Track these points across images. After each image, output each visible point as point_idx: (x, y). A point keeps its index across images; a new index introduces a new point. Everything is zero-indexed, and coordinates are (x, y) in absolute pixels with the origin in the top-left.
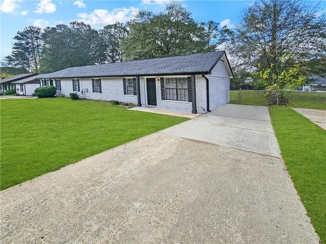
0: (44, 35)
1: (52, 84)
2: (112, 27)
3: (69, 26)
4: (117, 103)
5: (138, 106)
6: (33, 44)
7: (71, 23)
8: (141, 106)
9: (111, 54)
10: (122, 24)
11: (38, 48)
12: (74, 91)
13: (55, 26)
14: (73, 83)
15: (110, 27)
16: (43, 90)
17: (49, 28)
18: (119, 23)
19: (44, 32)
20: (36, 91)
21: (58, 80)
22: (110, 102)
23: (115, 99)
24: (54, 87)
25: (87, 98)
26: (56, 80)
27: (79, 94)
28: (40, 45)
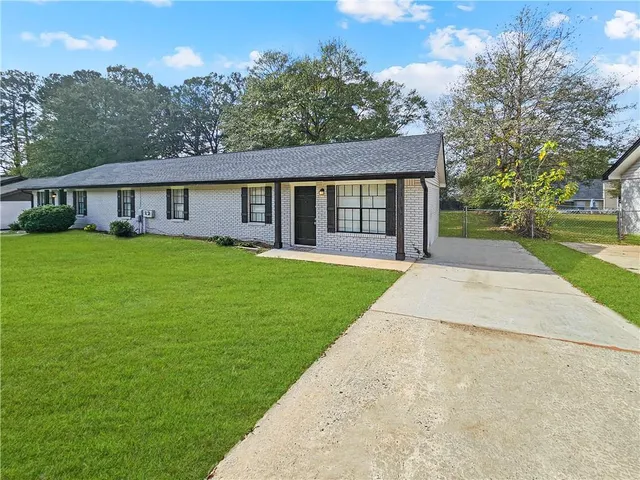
0: (42, 90)
1: (63, 200)
2: (200, 83)
3: (104, 74)
4: (229, 243)
5: (275, 247)
6: (15, 112)
7: (109, 69)
8: (281, 247)
9: (193, 138)
10: (221, 77)
11: (25, 121)
12: (120, 215)
13: (72, 74)
14: (119, 200)
15: (196, 81)
16: (41, 216)
17: (56, 76)
18: (216, 75)
19: (43, 85)
20: (24, 218)
21: (81, 192)
22: (211, 239)
23: (223, 234)
24: (69, 210)
25: (151, 232)
26: (74, 193)
27: (133, 222)
28: (32, 114)
